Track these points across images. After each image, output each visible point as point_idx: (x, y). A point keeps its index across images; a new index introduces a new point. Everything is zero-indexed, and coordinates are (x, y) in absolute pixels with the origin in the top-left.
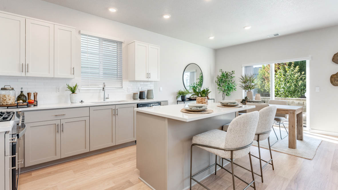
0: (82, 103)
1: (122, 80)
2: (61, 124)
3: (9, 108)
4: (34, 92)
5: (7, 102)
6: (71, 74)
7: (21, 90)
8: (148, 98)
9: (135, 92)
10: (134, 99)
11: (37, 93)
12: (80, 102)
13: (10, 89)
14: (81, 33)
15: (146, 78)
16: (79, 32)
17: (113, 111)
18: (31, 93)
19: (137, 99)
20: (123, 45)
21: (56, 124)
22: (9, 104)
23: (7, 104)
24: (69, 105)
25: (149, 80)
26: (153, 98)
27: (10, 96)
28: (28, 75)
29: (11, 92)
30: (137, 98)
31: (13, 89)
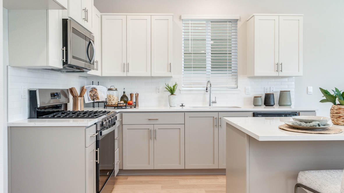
0: (182, 108)
1: (237, 76)
2: (154, 130)
3: (115, 108)
4: (136, 93)
5: (111, 102)
6: (168, 71)
7: (123, 91)
8: (280, 105)
9: (257, 94)
10: (255, 106)
11: (138, 94)
12: (181, 106)
13: (114, 89)
14: (182, 18)
15: (275, 71)
16: (180, 17)
17: (215, 120)
18: (133, 94)
19: (260, 106)
20: (239, 24)
21: (149, 129)
22: (113, 104)
23: (111, 105)
24: (168, 109)
25: (281, 74)
26: (290, 105)
27: (114, 97)
28: (129, 74)
29: (115, 92)
30: (260, 104)
31: (116, 90)
